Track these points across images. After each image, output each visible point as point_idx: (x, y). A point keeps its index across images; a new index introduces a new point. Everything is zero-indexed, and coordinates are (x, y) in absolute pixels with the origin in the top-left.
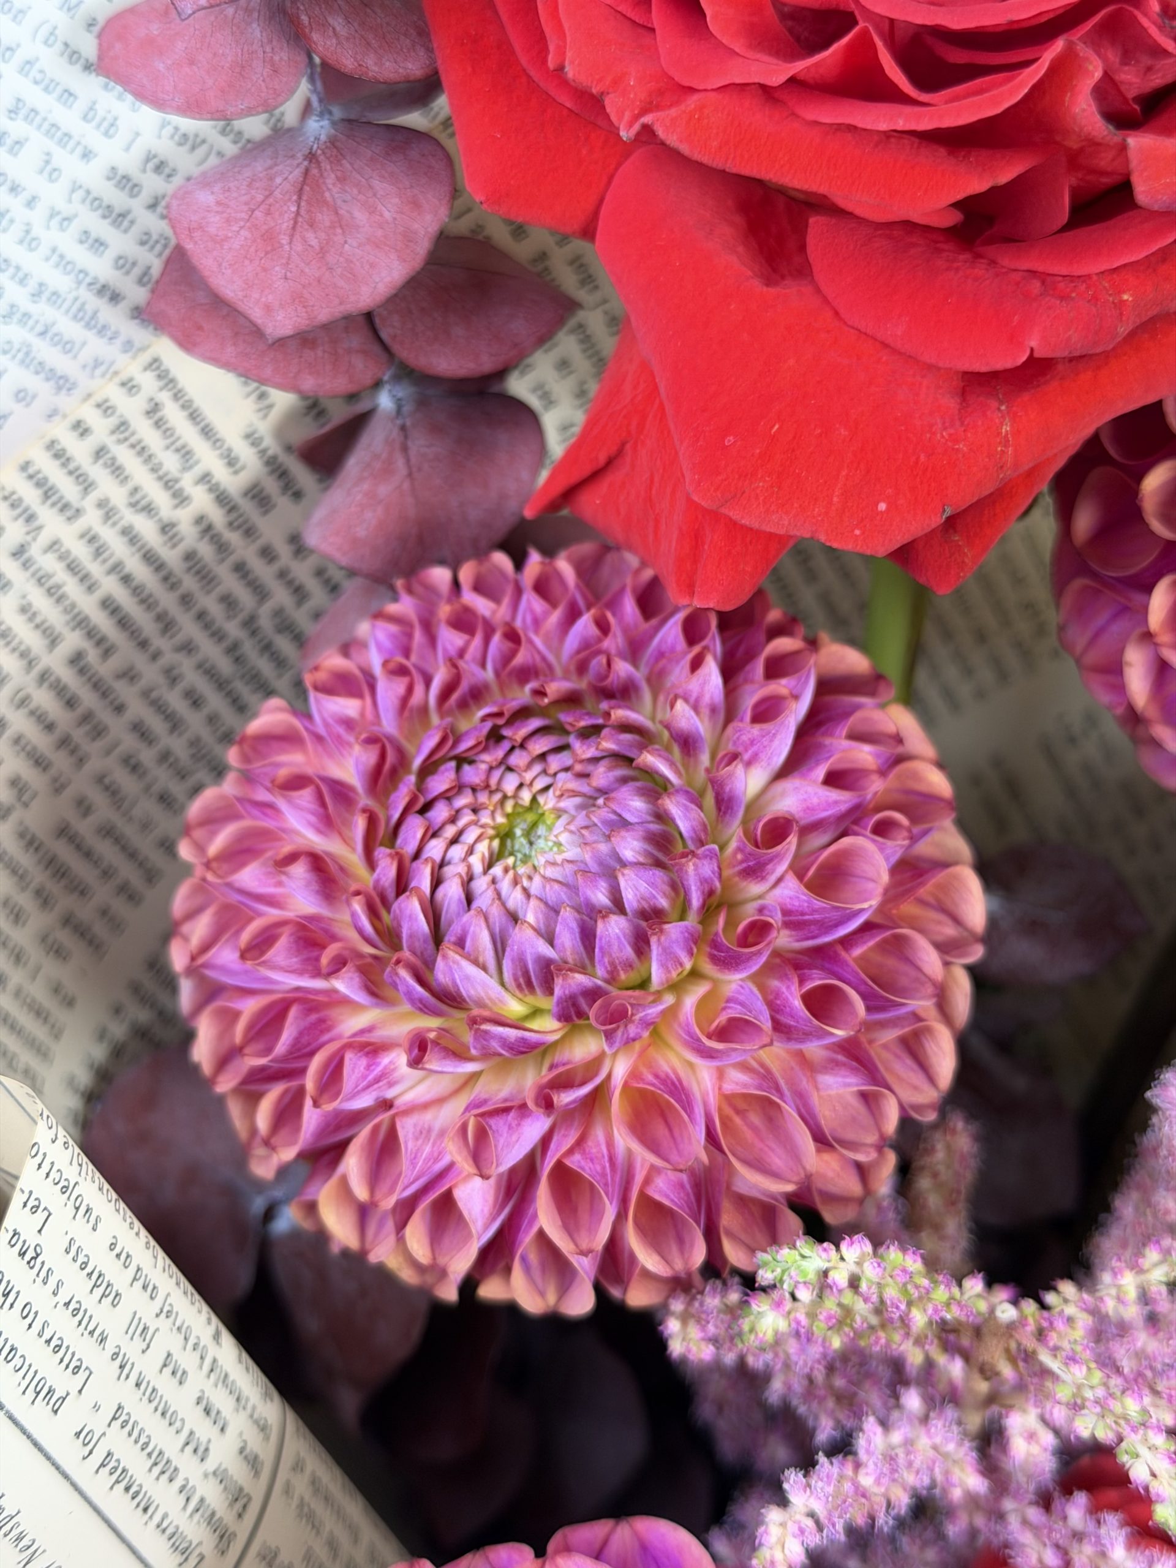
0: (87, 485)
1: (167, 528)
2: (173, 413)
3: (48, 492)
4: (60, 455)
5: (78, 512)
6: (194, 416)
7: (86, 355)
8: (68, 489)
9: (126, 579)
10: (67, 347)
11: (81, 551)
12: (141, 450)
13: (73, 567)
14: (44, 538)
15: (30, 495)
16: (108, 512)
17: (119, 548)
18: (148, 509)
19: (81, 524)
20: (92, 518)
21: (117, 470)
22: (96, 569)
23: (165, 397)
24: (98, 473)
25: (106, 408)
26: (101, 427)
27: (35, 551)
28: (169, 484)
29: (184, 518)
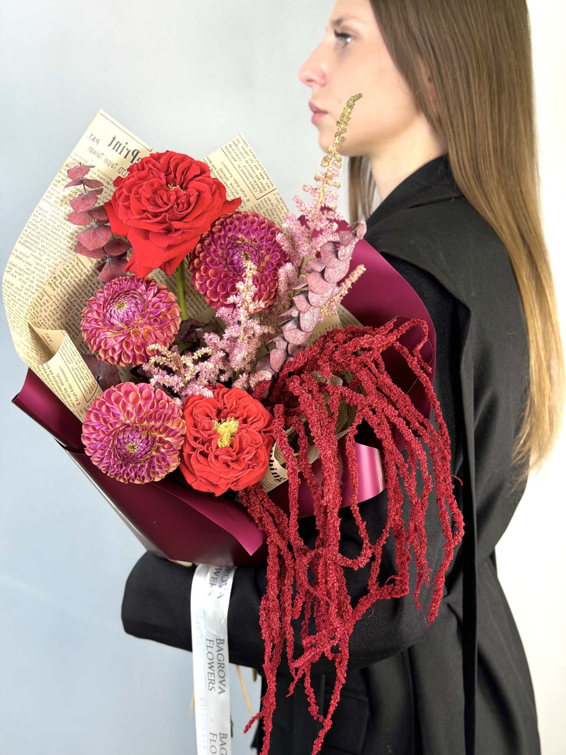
2: (80, 264)
5: (68, 278)
6: (83, 264)
7: (68, 257)
9: (74, 287)
10: (66, 256)
11: (68, 283)
12: (76, 269)
13: (67, 285)
14: (63, 281)
15: (61, 275)
17: (73, 283)
18: (77, 277)
20: (70, 278)
21: (73, 272)
22: (70, 286)
23: (79, 262)
24: (70, 272)
25: (71, 264)
26: (70, 266)
27: (62, 283)
28: (80, 274)
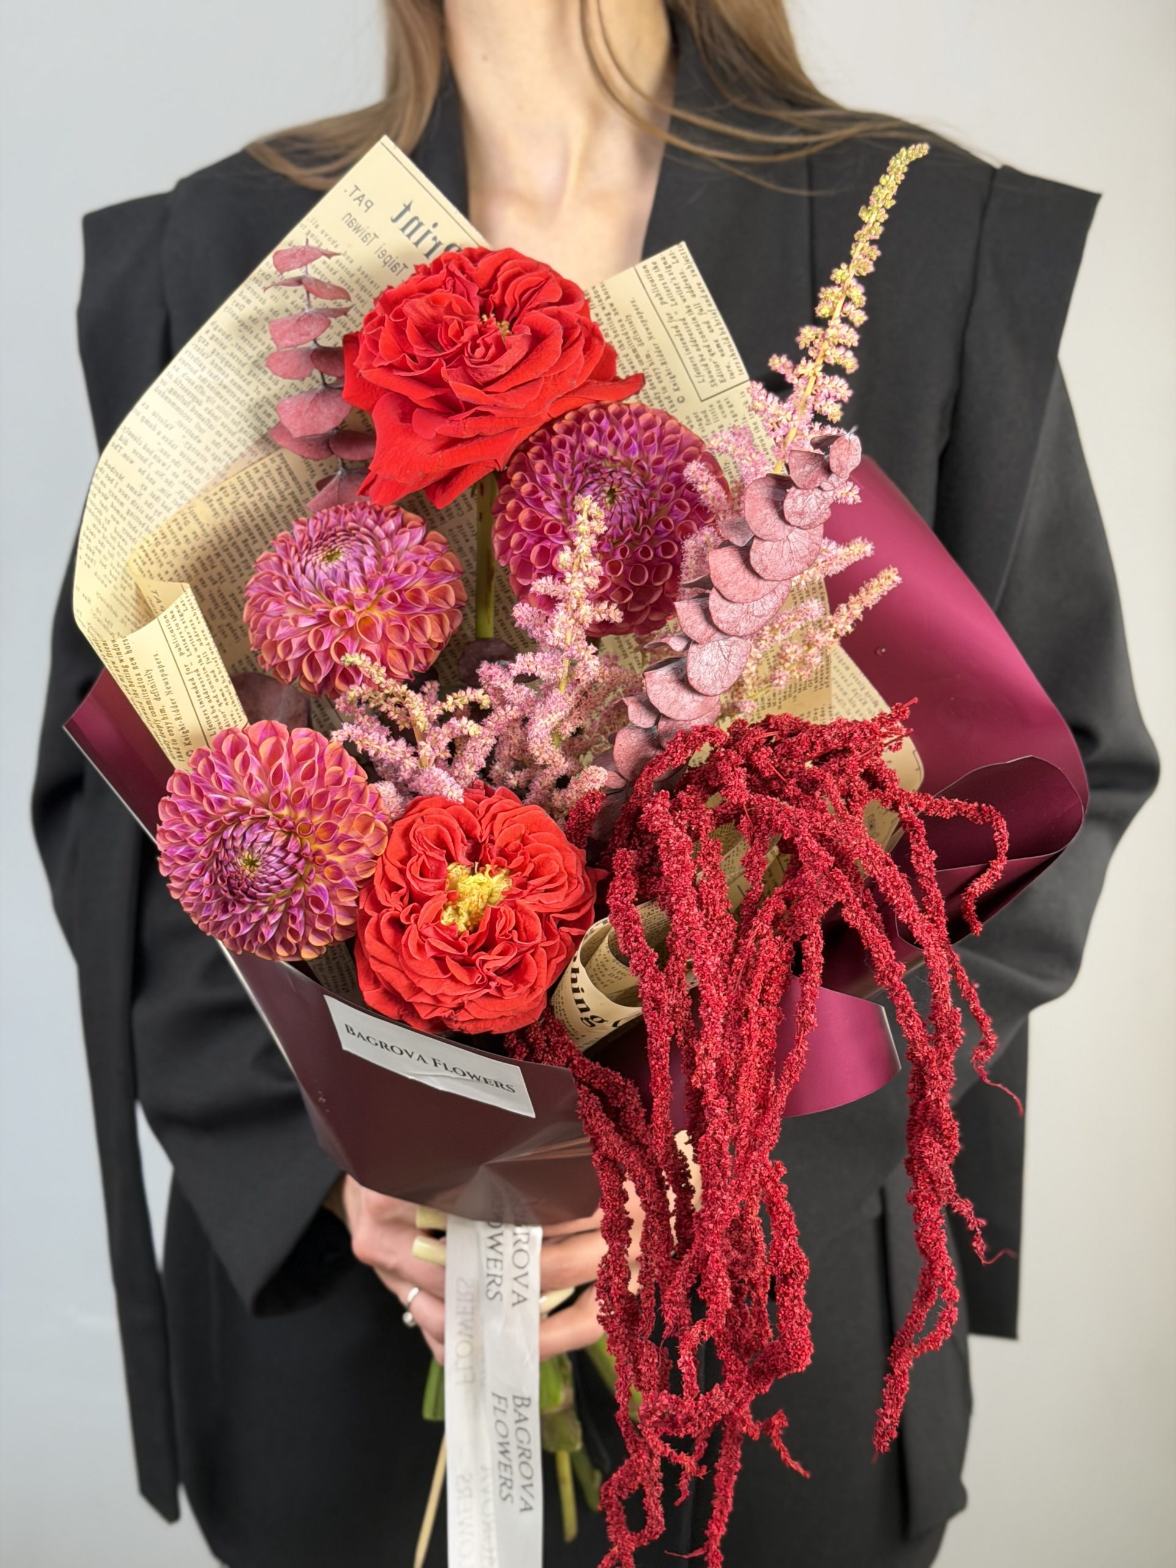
0: (256, 489)
1: (278, 507)
3: (244, 487)
4: (249, 477)
5: (252, 496)
6: (290, 472)
8: (250, 488)
9: (264, 520)
12: (273, 480)
15: (239, 487)
16: (262, 498)
17: (263, 509)
19: (252, 499)
20: (256, 498)
21: (265, 485)
22: (255, 515)
23: (283, 466)
24: (259, 484)
26: (262, 471)
27: (237, 504)
28: (281, 493)
29: (285, 504)
